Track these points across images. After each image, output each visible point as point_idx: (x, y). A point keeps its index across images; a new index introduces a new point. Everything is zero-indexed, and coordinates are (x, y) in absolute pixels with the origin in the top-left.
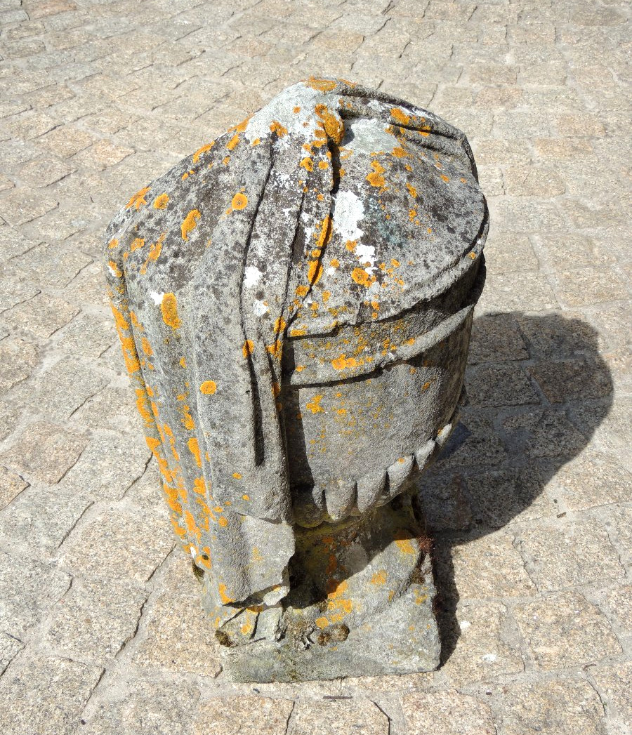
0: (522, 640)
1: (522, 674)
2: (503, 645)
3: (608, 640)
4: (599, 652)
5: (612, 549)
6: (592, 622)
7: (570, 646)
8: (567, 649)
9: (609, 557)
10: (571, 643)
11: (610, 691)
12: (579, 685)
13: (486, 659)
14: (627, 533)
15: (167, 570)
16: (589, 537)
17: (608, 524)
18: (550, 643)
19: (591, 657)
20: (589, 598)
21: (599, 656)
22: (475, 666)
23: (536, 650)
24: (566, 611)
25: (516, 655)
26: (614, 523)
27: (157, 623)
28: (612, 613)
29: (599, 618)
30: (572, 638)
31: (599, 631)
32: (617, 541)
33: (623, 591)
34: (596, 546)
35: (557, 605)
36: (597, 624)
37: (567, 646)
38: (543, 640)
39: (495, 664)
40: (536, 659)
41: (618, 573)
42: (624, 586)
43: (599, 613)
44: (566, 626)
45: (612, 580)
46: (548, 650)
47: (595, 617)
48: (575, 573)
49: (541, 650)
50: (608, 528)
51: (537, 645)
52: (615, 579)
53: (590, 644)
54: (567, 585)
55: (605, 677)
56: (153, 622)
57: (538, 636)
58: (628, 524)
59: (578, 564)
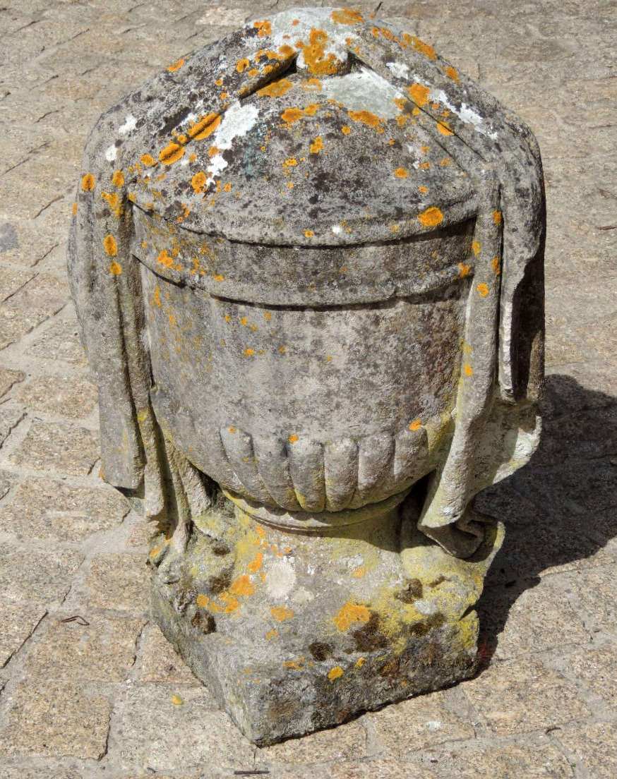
0: (470, 708)
1: (473, 741)
2: (449, 713)
3: (574, 703)
4: (564, 715)
5: (574, 615)
6: (553, 686)
7: (529, 710)
8: (525, 714)
9: (571, 623)
10: (530, 707)
11: (578, 751)
12: (542, 748)
13: (428, 726)
14: (591, 598)
15: (26, 656)
16: (546, 604)
17: (568, 591)
18: (505, 708)
19: (555, 720)
20: (548, 665)
21: (564, 719)
22: (416, 734)
23: (488, 716)
24: (521, 677)
25: (465, 722)
26: (575, 589)
27: (20, 709)
28: (577, 677)
29: (561, 682)
30: (530, 703)
31: (562, 695)
32: (579, 607)
33: (589, 656)
34: (554, 612)
35: (511, 671)
36: (560, 687)
37: (525, 710)
38: (496, 705)
39: (439, 730)
40: (489, 724)
41: (582, 638)
42: (590, 651)
43: (561, 677)
44: (522, 692)
45: (576, 645)
46: (503, 715)
47: (557, 681)
48: (531, 640)
49: (494, 715)
50: (569, 596)
51: (489, 710)
52: (579, 644)
53: (552, 708)
54: (521, 652)
55: (572, 738)
56: (15, 708)
57: (490, 702)
58: (592, 590)
59: (534, 631)
